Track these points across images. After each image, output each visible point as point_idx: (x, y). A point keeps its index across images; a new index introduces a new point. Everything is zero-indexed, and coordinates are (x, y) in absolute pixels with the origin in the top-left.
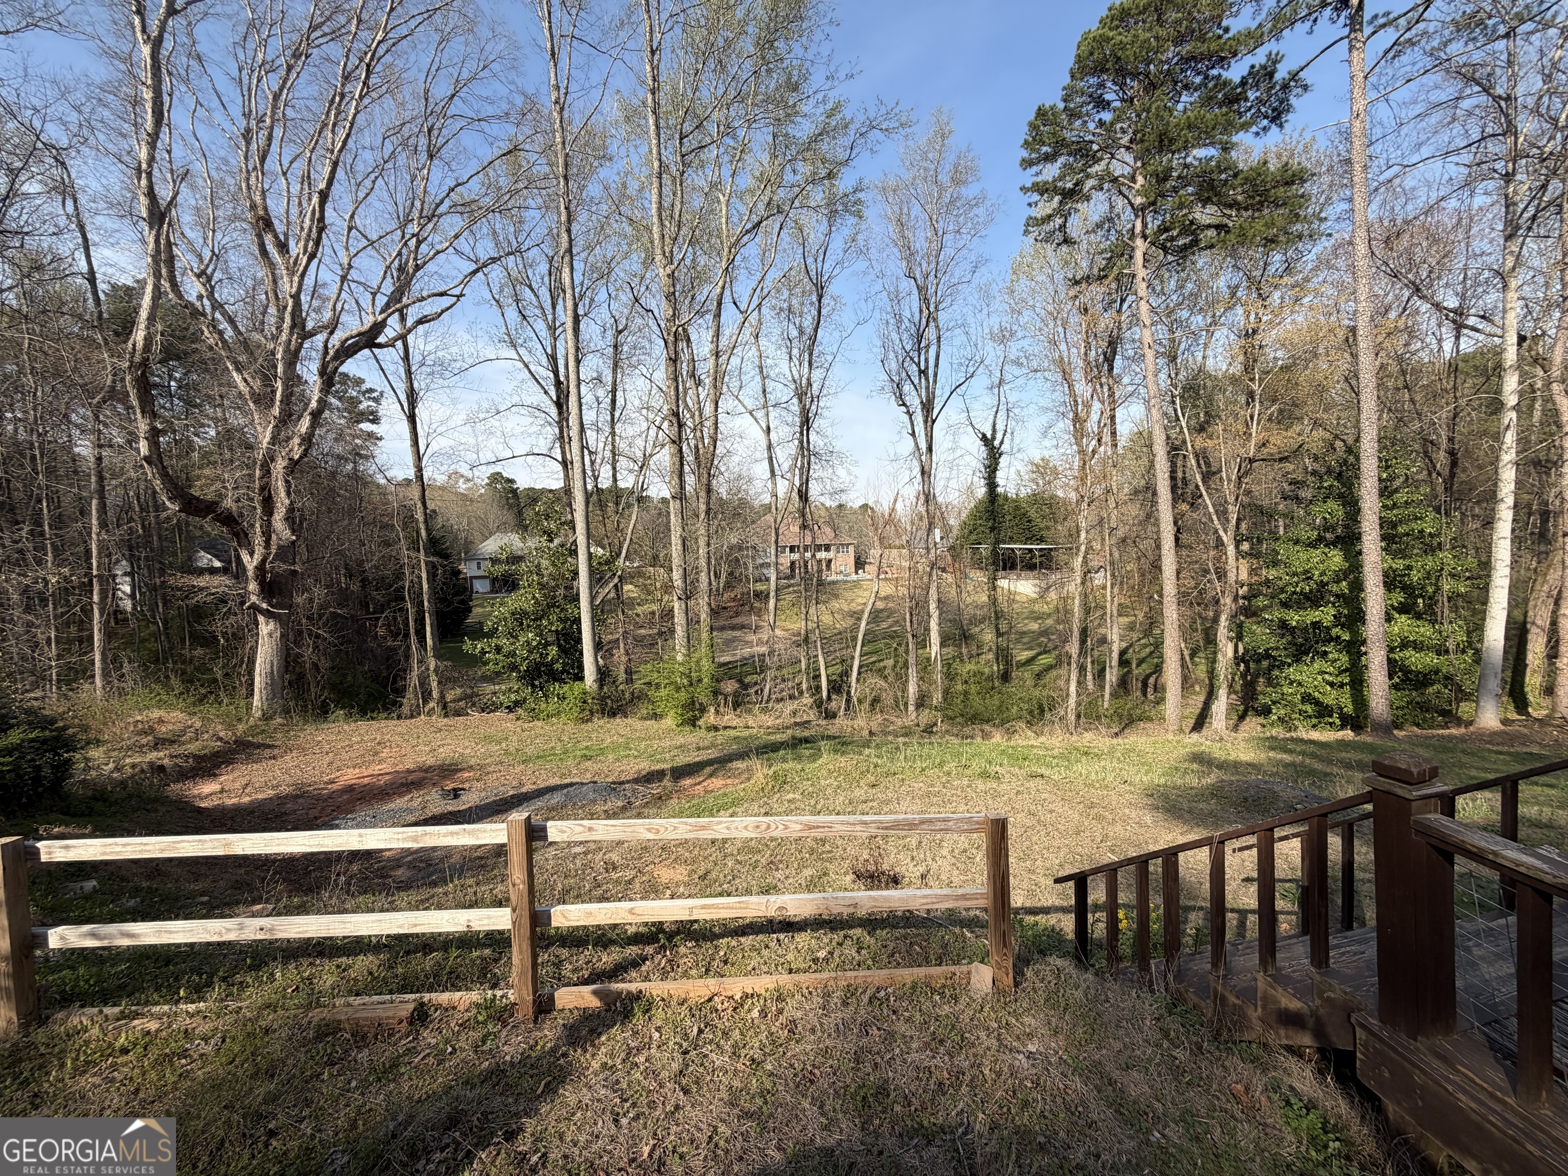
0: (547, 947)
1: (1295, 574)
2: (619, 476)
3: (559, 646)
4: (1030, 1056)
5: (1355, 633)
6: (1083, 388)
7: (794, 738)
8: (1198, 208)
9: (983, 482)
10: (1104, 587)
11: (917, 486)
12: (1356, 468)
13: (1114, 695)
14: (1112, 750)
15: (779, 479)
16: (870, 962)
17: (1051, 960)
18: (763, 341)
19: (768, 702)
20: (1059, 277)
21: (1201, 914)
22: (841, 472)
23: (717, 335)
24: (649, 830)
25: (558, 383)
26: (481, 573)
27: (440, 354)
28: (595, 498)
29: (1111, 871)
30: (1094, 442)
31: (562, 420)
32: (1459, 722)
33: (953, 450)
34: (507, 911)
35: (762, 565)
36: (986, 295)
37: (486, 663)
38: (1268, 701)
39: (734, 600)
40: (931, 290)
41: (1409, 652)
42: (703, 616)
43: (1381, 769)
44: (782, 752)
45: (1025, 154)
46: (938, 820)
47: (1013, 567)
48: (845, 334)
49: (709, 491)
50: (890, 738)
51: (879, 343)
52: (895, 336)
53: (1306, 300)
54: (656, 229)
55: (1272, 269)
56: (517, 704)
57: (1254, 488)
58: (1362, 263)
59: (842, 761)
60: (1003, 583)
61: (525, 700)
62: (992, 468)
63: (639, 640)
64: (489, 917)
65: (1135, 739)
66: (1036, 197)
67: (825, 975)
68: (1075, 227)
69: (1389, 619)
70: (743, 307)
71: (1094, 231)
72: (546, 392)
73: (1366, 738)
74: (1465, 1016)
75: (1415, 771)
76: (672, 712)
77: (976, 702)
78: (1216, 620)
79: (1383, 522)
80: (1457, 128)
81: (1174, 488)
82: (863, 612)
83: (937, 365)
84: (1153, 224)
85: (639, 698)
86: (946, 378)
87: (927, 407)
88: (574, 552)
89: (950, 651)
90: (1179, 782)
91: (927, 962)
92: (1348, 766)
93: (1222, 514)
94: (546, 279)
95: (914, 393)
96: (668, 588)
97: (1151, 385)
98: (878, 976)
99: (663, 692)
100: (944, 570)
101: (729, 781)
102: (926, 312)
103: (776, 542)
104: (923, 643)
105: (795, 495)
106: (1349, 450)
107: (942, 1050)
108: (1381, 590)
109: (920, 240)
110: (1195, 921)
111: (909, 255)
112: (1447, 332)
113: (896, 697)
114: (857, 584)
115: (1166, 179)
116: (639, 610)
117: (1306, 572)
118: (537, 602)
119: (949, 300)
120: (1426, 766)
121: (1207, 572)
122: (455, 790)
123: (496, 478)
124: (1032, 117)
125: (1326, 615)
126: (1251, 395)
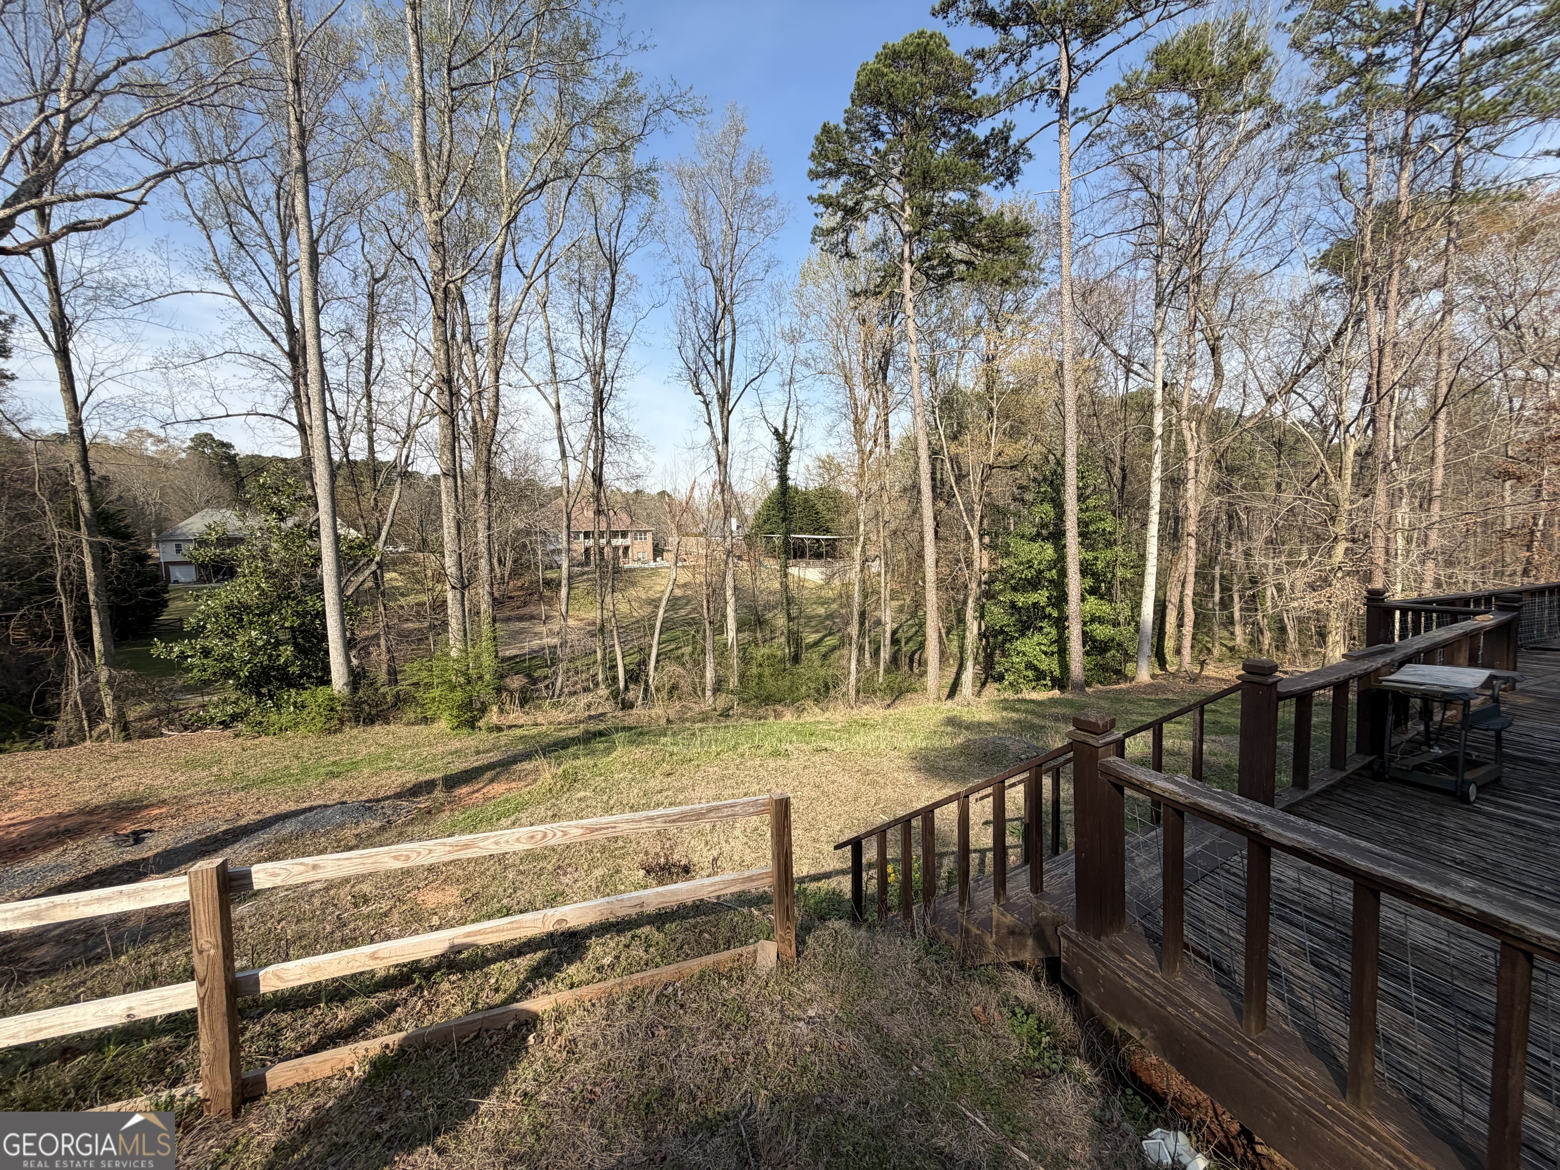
0: (261, 1015)
1: (1021, 563)
2: (377, 448)
3: (296, 645)
4: (810, 1021)
5: (1061, 611)
6: (862, 393)
7: (587, 732)
8: (953, 243)
9: (775, 474)
10: (879, 575)
11: (715, 475)
12: (1062, 476)
13: (887, 671)
14: (885, 719)
15: (570, 461)
16: (658, 959)
17: (829, 924)
18: (550, 312)
19: (559, 696)
20: (842, 287)
21: (952, 858)
22: (637, 456)
23: (497, 296)
24: (396, 858)
25: (291, 331)
26: (180, 558)
27: (110, 275)
28: (344, 472)
29: (881, 832)
30: (871, 443)
31: (298, 376)
32: (1126, 678)
33: (748, 441)
34: (192, 986)
35: (553, 552)
36: (778, 297)
37: (189, 670)
38: (1002, 669)
39: (522, 588)
40: (727, 283)
41: (1096, 626)
42: (484, 607)
43: (1080, 724)
44: (571, 750)
45: (812, 165)
46: (725, 806)
47: (802, 556)
48: (640, 316)
49: (489, 469)
50: (688, 724)
51: (676, 330)
52: (691, 323)
53: (1029, 336)
54: (418, 166)
55: (1006, 306)
56: (234, 717)
57: (994, 490)
58: (1067, 310)
59: (637, 752)
60: (793, 571)
61: (247, 712)
62: (783, 462)
63: (404, 636)
64: (163, 999)
65: (904, 709)
66: (821, 209)
67: (610, 982)
68: (855, 243)
69: (1083, 599)
70: (527, 272)
71: (871, 250)
72: (274, 340)
73: (1068, 696)
74: (1131, 914)
75: (1100, 723)
76: (446, 714)
77: (770, 684)
78: (965, 602)
79: (1080, 522)
80: (1128, 215)
81: (934, 488)
82: (660, 599)
83: (732, 357)
84: (919, 253)
85: (405, 701)
86: (741, 371)
87: (723, 397)
88: (315, 534)
89: (746, 636)
90: (937, 744)
91: (716, 948)
92: (1057, 719)
93: (970, 511)
94: (273, 203)
95: (711, 383)
96: (440, 576)
97: (917, 396)
98: (666, 972)
99: (436, 692)
100: (740, 558)
101: (513, 785)
102: (722, 304)
103: (568, 527)
104: (720, 629)
105: (589, 478)
106: (1058, 463)
107: (728, 1035)
108: (1078, 576)
109: (716, 230)
110: (948, 864)
111: (706, 246)
112: (1121, 374)
113: (694, 683)
114: (655, 571)
115: (928, 213)
116: (402, 601)
117: (1029, 561)
118: (263, 593)
119: (743, 294)
120: (1108, 719)
121: (958, 561)
122: (135, 833)
123: (203, 440)
124: (819, 131)
125: (1041, 597)
126: (991, 411)
